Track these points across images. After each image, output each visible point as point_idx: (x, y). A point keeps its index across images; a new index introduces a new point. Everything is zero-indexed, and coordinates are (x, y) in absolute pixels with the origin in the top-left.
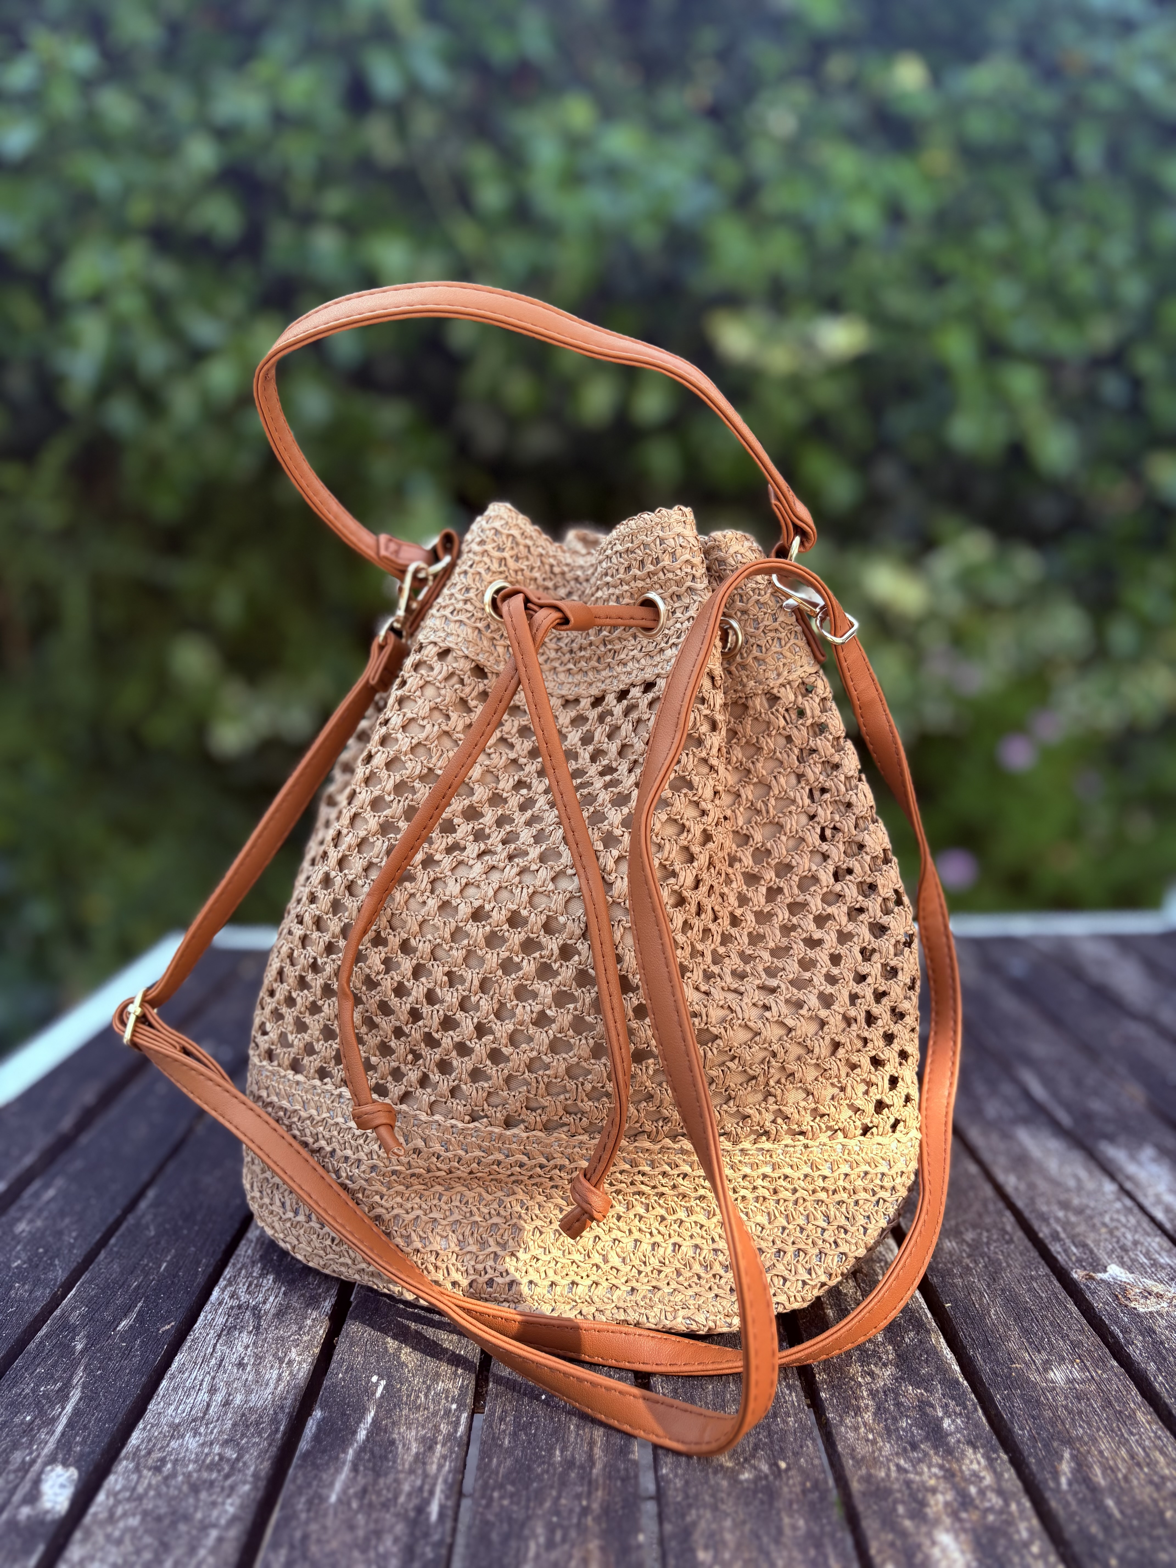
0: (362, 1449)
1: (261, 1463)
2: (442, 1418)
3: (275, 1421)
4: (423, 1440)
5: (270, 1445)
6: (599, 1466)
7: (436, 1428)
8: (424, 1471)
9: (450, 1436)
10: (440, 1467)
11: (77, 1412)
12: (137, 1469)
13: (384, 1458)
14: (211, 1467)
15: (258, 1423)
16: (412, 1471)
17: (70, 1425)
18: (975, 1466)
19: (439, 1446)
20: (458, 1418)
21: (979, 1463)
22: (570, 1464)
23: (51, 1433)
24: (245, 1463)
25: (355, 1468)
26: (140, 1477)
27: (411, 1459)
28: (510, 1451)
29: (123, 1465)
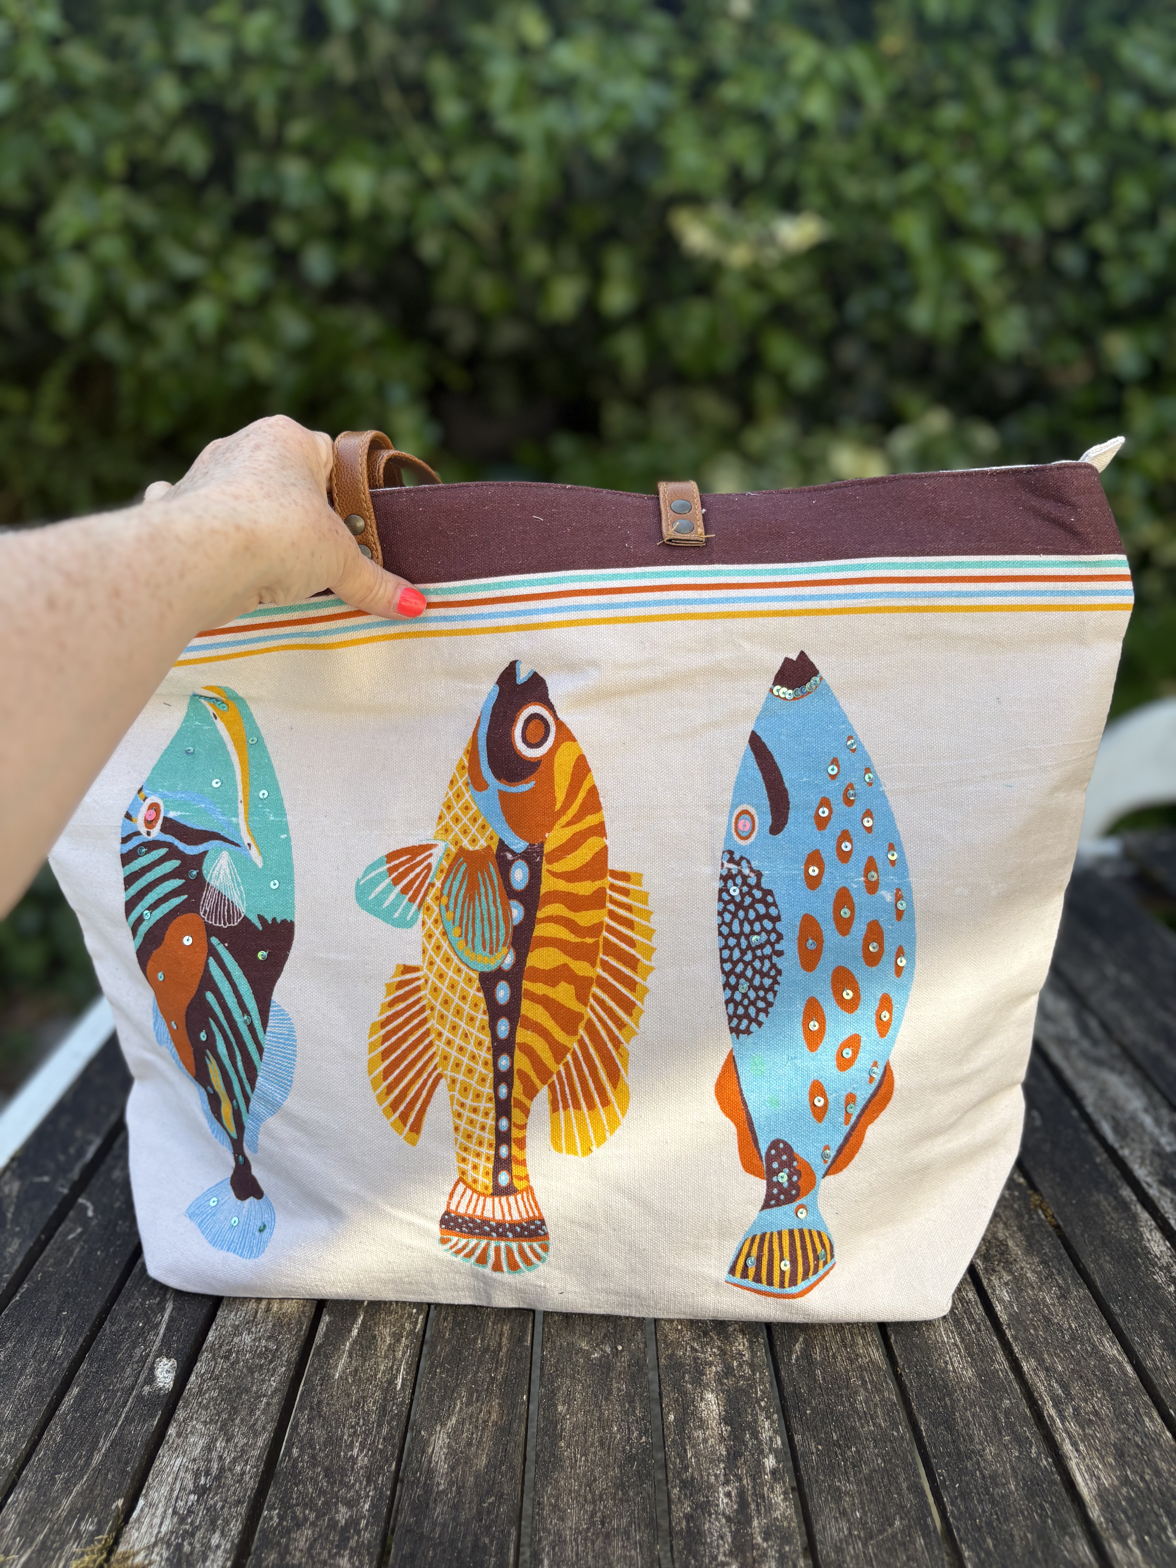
0: (355, 1342)
1: (292, 1352)
2: (407, 1319)
3: (300, 1322)
4: (393, 1335)
5: (297, 1339)
6: (504, 1350)
7: (403, 1327)
8: (394, 1356)
9: (412, 1332)
10: (404, 1353)
11: (172, 1319)
12: (214, 1358)
13: (369, 1348)
14: (261, 1355)
15: (289, 1324)
16: (386, 1357)
17: (168, 1328)
18: (741, 1347)
19: (404, 1339)
21: (744, 1345)
22: (486, 1350)
23: (157, 1334)
24: (281, 1352)
25: (350, 1356)
26: (216, 1364)
27: (386, 1348)
28: (449, 1341)
29: (205, 1356)
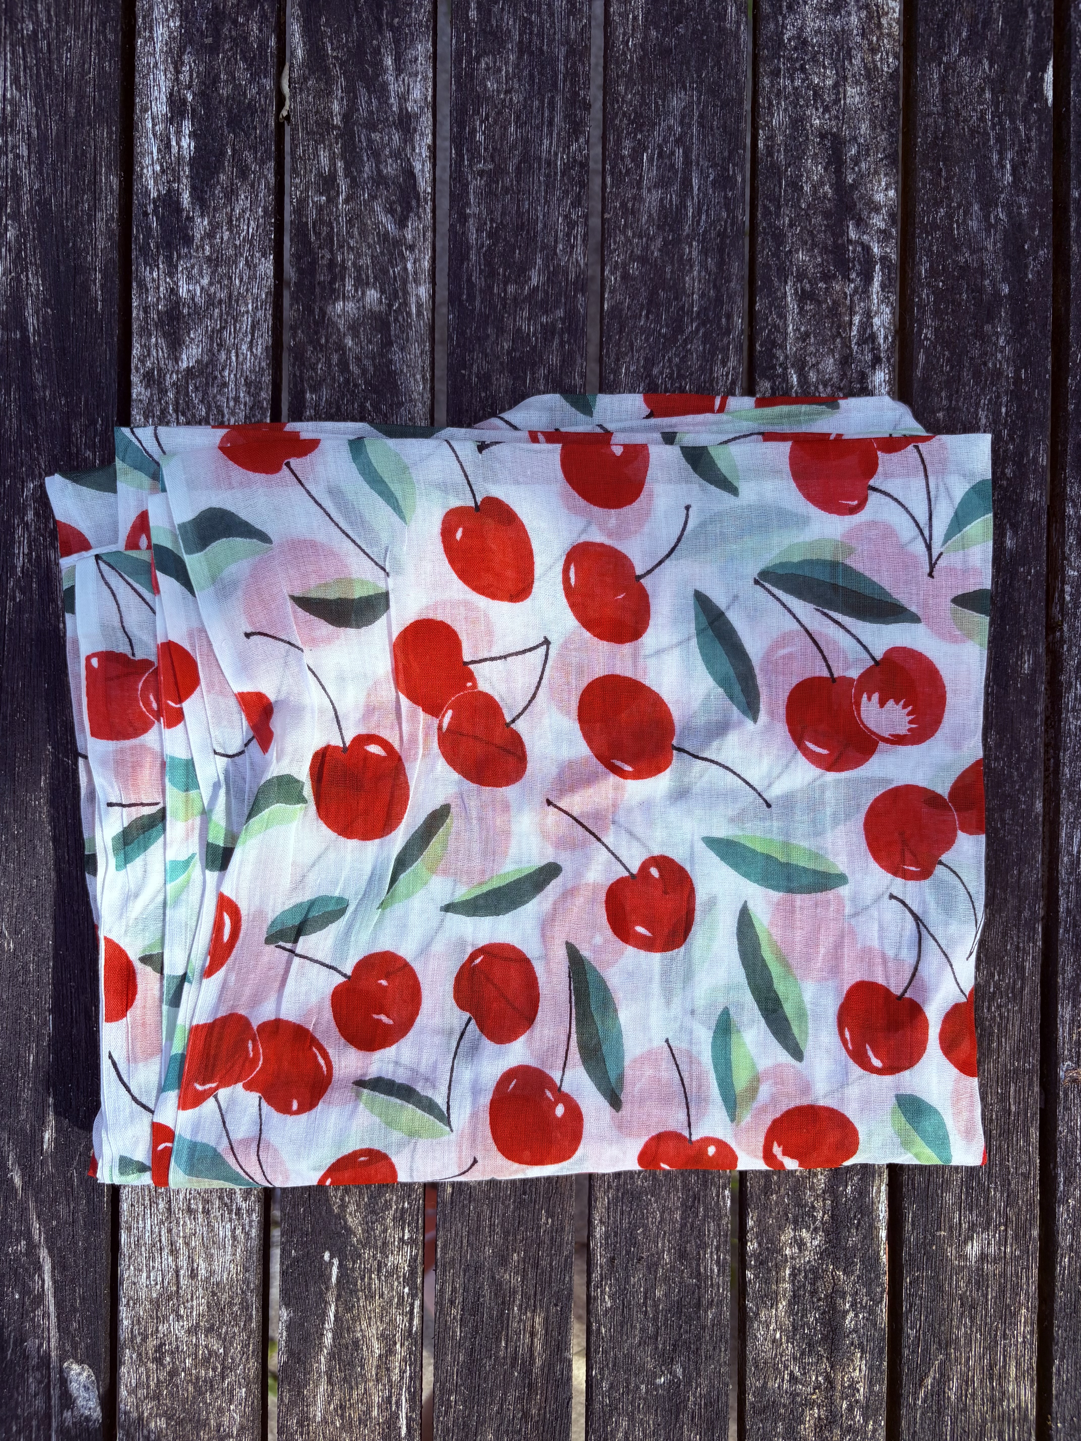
0: (332, 1356)
2: (397, 1307)
4: (383, 1337)
7: (394, 1322)
8: (389, 1377)
9: (407, 1333)
10: (402, 1372)
11: (57, 1283)
15: (231, 1304)
16: (379, 1379)
17: (59, 1305)
19: (398, 1346)
20: (412, 1305)
22: (513, 1359)
23: (47, 1316)
25: (330, 1381)
28: (461, 1343)
